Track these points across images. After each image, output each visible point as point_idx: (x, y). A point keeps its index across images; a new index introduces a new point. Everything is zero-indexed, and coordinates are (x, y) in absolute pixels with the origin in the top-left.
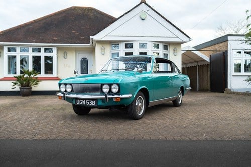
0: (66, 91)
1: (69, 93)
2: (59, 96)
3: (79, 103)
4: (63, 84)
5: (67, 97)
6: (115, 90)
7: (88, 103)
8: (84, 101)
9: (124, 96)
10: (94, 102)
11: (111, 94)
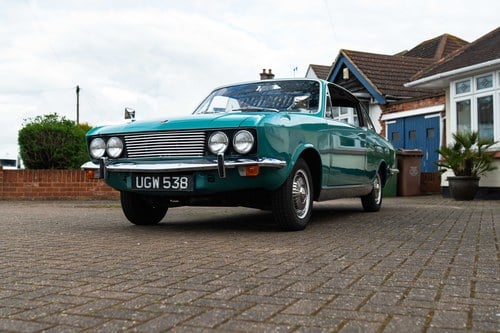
0: (106, 154)
1: (116, 160)
2: (86, 169)
3: (142, 185)
4: (98, 136)
5: (110, 172)
6: (244, 147)
7: (167, 185)
8: (156, 178)
9: (267, 161)
10: (184, 180)
11: (233, 156)
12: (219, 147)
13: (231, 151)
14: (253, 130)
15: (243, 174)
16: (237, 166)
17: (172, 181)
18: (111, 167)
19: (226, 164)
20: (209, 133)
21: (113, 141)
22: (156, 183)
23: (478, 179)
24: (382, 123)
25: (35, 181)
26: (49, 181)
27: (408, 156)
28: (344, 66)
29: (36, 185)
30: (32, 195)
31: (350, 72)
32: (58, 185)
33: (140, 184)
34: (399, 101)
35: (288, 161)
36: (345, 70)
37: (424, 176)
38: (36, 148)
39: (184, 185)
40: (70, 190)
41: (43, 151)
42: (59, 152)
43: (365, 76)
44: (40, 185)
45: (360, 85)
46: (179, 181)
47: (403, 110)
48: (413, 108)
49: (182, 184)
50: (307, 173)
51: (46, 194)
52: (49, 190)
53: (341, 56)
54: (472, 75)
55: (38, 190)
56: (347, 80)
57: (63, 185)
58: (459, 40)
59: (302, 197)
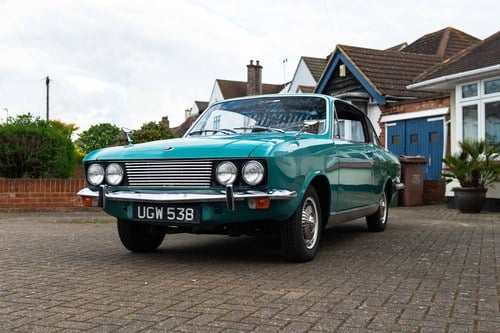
0: (105, 181)
1: (115, 188)
3: (144, 215)
4: (96, 162)
5: (110, 200)
6: (253, 178)
7: (171, 216)
8: (159, 208)
9: (277, 193)
10: (190, 212)
11: (241, 188)
12: (227, 177)
13: (240, 182)
14: (263, 161)
15: (253, 206)
16: (246, 198)
17: (177, 212)
18: (111, 195)
19: (236, 195)
20: (216, 163)
21: (112, 168)
22: (159, 213)
23: (485, 191)
24: (382, 125)
25: (11, 191)
26: (27, 191)
27: (410, 163)
28: (340, 63)
29: (12, 195)
30: (8, 206)
31: (347, 69)
32: (36, 195)
33: (142, 215)
34: (401, 102)
35: (298, 191)
36: (342, 67)
37: (427, 184)
38: (9, 151)
39: (189, 217)
40: (50, 200)
41: (16, 155)
42: (34, 156)
43: (363, 74)
44: (17, 196)
45: (358, 83)
46: (184, 213)
47: (404, 112)
48: (415, 111)
49: (188, 215)
50: (316, 202)
51: (22, 206)
52: (26, 200)
53: (337, 52)
54: (480, 79)
55: (15, 201)
56: (344, 78)
57: (42, 195)
58: (463, 34)
59: (311, 226)
